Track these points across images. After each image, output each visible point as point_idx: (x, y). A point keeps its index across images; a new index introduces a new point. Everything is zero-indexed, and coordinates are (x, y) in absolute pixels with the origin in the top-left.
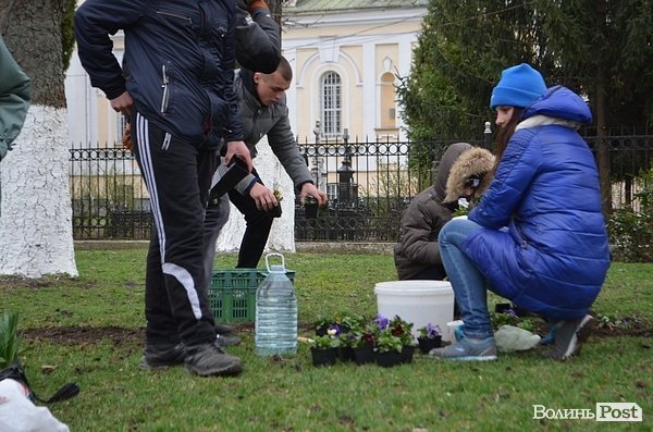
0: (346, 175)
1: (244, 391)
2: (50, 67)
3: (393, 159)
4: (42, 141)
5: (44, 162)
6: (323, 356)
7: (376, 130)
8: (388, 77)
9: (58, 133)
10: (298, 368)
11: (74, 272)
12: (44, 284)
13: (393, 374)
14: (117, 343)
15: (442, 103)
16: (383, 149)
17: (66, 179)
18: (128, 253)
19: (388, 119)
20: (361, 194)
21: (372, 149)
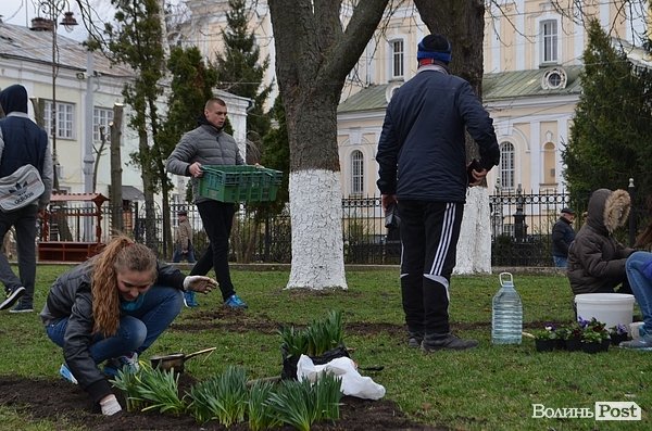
0: (520, 218)
1: (494, 367)
2: (330, 142)
3: (552, 207)
4: (324, 194)
5: (326, 209)
6: (544, 345)
7: (541, 185)
8: (550, 146)
9: (335, 189)
10: (527, 354)
11: (345, 286)
12: (325, 294)
13: (599, 358)
14: (392, 334)
15: (596, 164)
16: (551, 199)
17: (340, 221)
18: (372, 274)
19: (549, 176)
20: (529, 231)
21: (536, 199)
